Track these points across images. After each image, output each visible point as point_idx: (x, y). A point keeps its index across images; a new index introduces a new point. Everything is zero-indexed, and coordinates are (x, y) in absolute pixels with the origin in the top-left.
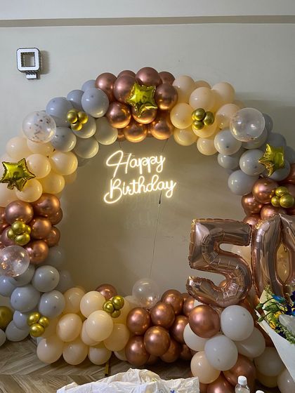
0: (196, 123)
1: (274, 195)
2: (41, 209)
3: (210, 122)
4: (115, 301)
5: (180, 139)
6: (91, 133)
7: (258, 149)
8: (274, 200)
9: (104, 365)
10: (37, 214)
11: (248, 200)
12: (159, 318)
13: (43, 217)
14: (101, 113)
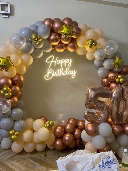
0: (89, 45)
1: (117, 78)
2: (15, 81)
3: (95, 45)
4: (50, 123)
5: (79, 52)
6: (41, 46)
7: (111, 58)
8: (117, 80)
9: (43, 152)
10: (14, 84)
11: (105, 80)
12: (68, 130)
13: (16, 85)
14: (46, 37)
